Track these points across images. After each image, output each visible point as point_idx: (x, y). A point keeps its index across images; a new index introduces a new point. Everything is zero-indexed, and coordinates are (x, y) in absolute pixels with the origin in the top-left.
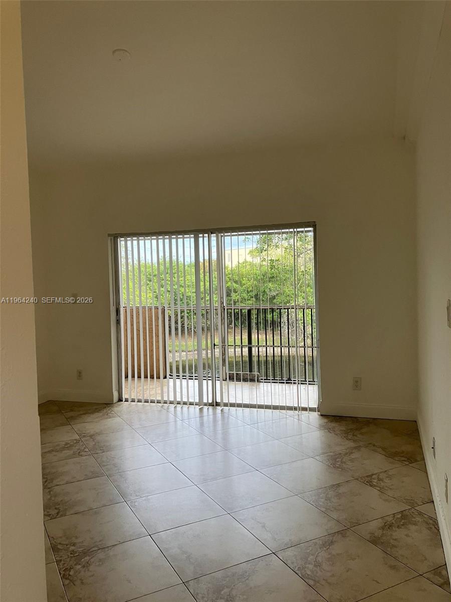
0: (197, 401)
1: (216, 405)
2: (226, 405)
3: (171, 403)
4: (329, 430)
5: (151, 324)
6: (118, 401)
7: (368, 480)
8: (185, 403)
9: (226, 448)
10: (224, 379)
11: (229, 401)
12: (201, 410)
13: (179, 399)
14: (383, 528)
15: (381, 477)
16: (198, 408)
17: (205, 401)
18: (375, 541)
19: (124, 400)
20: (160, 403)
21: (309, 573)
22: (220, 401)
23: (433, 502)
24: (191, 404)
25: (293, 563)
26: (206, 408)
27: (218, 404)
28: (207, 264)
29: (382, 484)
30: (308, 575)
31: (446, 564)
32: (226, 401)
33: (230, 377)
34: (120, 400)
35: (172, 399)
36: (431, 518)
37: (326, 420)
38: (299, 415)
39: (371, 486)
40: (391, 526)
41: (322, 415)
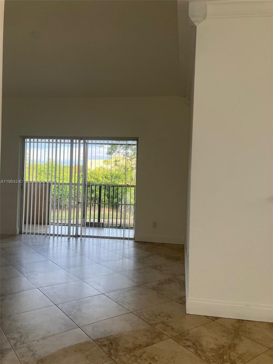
0: (67, 234)
1: (78, 237)
2: (83, 236)
3: (51, 235)
4: (139, 248)
5: (42, 193)
6: (19, 234)
7: (155, 267)
8: (59, 235)
9: (82, 254)
10: (84, 225)
11: (85, 234)
12: (69, 239)
13: (56, 233)
14: (159, 284)
15: (162, 266)
16: (67, 238)
17: (71, 234)
18: (154, 289)
19: (23, 233)
20: (45, 235)
21: (120, 300)
22: (80, 235)
23: (185, 275)
24: (63, 236)
25: (112, 297)
26: (71, 238)
27: (79, 236)
28: (77, 167)
29: (162, 269)
30: (119, 301)
31: (185, 296)
32: (83, 234)
33: (86, 224)
34: (21, 233)
35: (52, 233)
36: (182, 281)
37: (137, 244)
38: (123, 241)
39: (156, 269)
40: (162, 284)
41: (136, 241)
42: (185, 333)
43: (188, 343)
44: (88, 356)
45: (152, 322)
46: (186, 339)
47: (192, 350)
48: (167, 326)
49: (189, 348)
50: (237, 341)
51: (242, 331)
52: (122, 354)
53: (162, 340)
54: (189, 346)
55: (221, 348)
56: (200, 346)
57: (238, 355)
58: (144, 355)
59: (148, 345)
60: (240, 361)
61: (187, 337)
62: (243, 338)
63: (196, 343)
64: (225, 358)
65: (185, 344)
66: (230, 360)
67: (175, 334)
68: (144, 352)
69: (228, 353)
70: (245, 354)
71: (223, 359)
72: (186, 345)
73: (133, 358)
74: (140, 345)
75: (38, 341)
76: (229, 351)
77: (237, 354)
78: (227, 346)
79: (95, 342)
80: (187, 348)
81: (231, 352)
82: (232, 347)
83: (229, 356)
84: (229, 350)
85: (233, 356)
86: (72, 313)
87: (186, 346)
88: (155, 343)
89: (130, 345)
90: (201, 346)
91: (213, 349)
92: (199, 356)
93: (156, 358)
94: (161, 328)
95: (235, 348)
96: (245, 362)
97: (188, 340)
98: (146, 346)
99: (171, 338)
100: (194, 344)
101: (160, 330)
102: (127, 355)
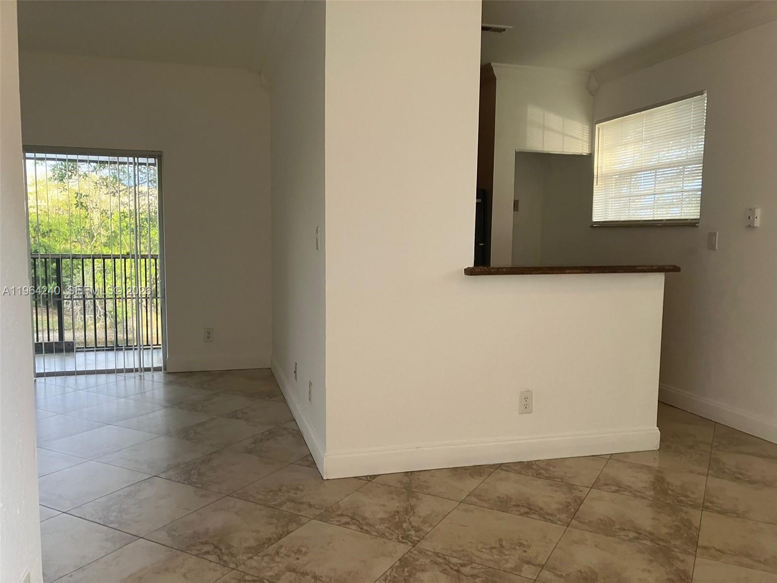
7: (234, 415)
14: (254, 443)
15: (245, 411)
25: (176, 478)
29: (248, 416)
36: (294, 430)
37: (170, 378)
38: (140, 376)
39: (237, 418)
40: (261, 440)
41: (169, 373)
42: (333, 507)
43: (344, 520)
44: (185, 574)
45: (272, 503)
46: (338, 515)
47: (354, 527)
48: (301, 503)
49: (347, 526)
50: (413, 501)
51: (416, 487)
52: (245, 558)
53: (301, 524)
54: (347, 523)
55: (394, 515)
56: (363, 520)
57: (422, 519)
58: (283, 550)
59: (282, 535)
60: (426, 525)
61: (339, 512)
62: (420, 495)
63: (356, 517)
64: (404, 527)
65: (339, 521)
66: (412, 527)
67: (318, 512)
68: (281, 547)
69: (407, 520)
70: (430, 515)
71: (403, 528)
72: (342, 522)
73: (266, 559)
74: (269, 539)
75: (71, 576)
76: (407, 517)
77: (420, 517)
78: (402, 510)
79: (187, 551)
80: (345, 526)
81: (410, 517)
82: (410, 510)
83: (410, 523)
84: (406, 515)
85: (415, 521)
86: (112, 519)
87: (343, 524)
88: (292, 531)
89: (252, 543)
90: (364, 518)
91: (382, 519)
92: (367, 532)
93: (304, 550)
94: (291, 508)
95: (414, 511)
96: (434, 525)
97: (342, 515)
98: (280, 539)
99: (314, 519)
100: (353, 519)
101: (292, 511)
102: (255, 558)
